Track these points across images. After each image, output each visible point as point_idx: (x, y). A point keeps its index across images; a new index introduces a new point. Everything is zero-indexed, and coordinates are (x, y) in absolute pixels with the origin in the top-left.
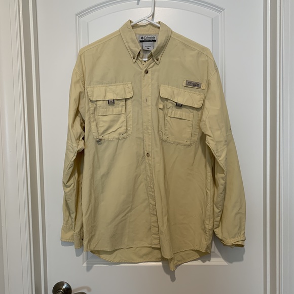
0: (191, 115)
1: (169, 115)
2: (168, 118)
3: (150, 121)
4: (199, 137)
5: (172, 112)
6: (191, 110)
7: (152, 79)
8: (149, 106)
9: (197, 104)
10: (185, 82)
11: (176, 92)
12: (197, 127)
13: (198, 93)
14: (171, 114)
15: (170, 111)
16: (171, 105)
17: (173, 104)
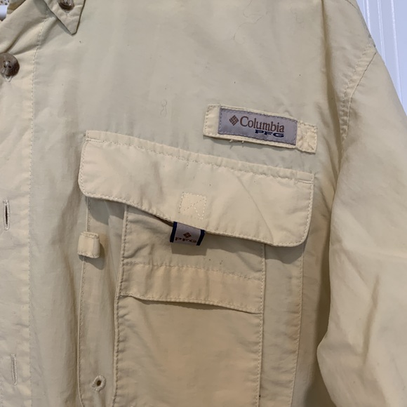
0: (254, 283)
1: (135, 291)
2: (131, 310)
3: (26, 332)
4: (301, 394)
5: (150, 275)
6: (254, 259)
7: (39, 105)
8: (19, 245)
9: (282, 228)
10: (213, 115)
11: (168, 166)
12: (290, 345)
13: (282, 171)
14: (148, 287)
15: (140, 268)
16: (145, 236)
17: (154, 230)
